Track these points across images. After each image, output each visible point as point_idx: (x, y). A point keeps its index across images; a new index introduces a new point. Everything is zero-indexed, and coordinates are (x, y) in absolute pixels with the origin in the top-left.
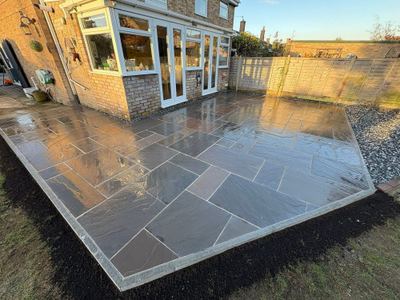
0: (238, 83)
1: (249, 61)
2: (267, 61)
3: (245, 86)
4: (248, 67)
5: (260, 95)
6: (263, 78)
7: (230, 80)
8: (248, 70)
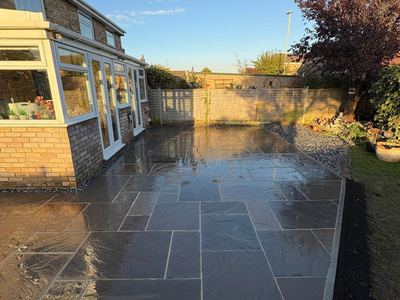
0: (163, 117)
1: (170, 94)
2: (187, 93)
3: (170, 119)
4: (169, 100)
5: (189, 125)
6: (188, 109)
7: (150, 114)
8: (170, 103)
